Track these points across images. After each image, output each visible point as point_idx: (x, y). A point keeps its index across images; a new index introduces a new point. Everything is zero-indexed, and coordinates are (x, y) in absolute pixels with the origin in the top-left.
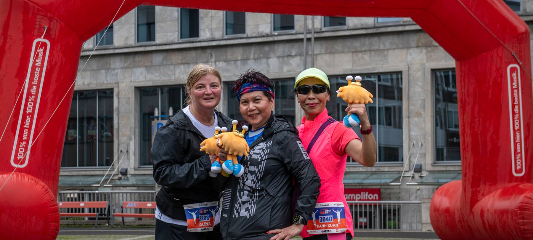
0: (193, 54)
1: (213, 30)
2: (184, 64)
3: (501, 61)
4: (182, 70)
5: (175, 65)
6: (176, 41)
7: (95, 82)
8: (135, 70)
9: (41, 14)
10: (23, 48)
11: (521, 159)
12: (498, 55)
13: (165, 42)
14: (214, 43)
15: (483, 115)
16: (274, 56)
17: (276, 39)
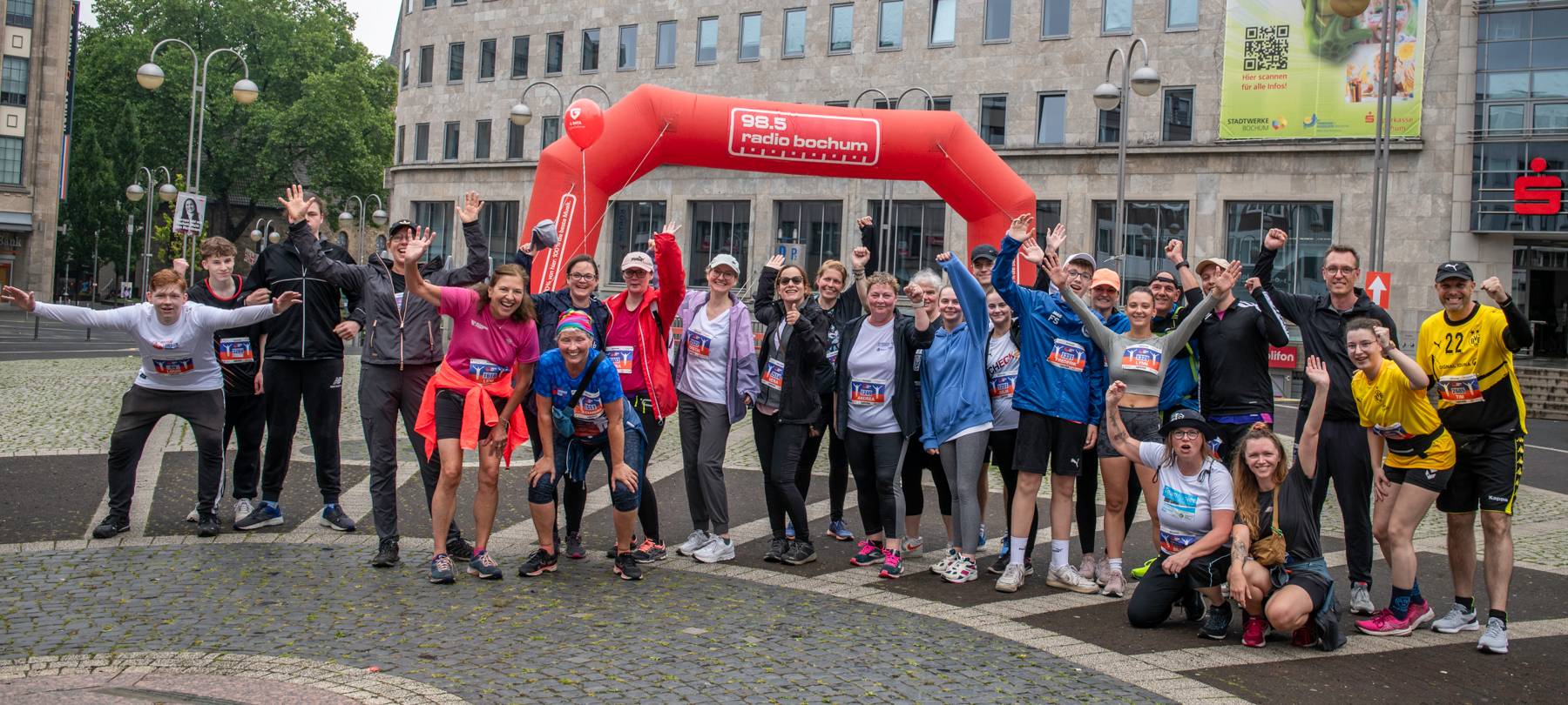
4: (825, 185)
7: (732, 192)
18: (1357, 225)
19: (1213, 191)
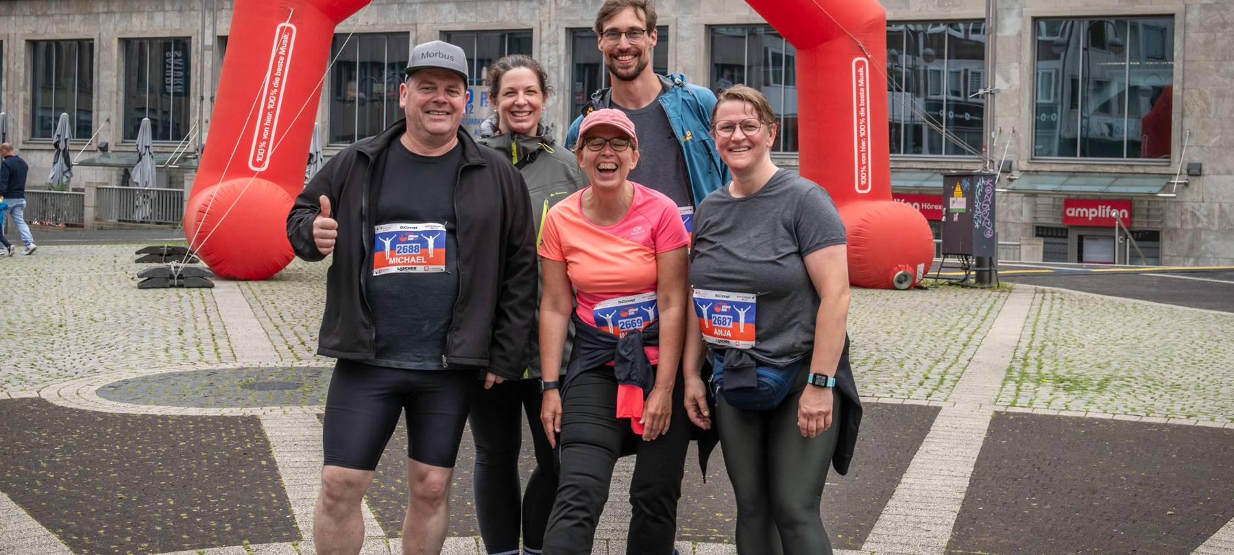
4: (508, 9)
7: (383, 22)
8: (441, 6)
11: (867, 172)
18: (1206, 43)
19: (1016, 7)
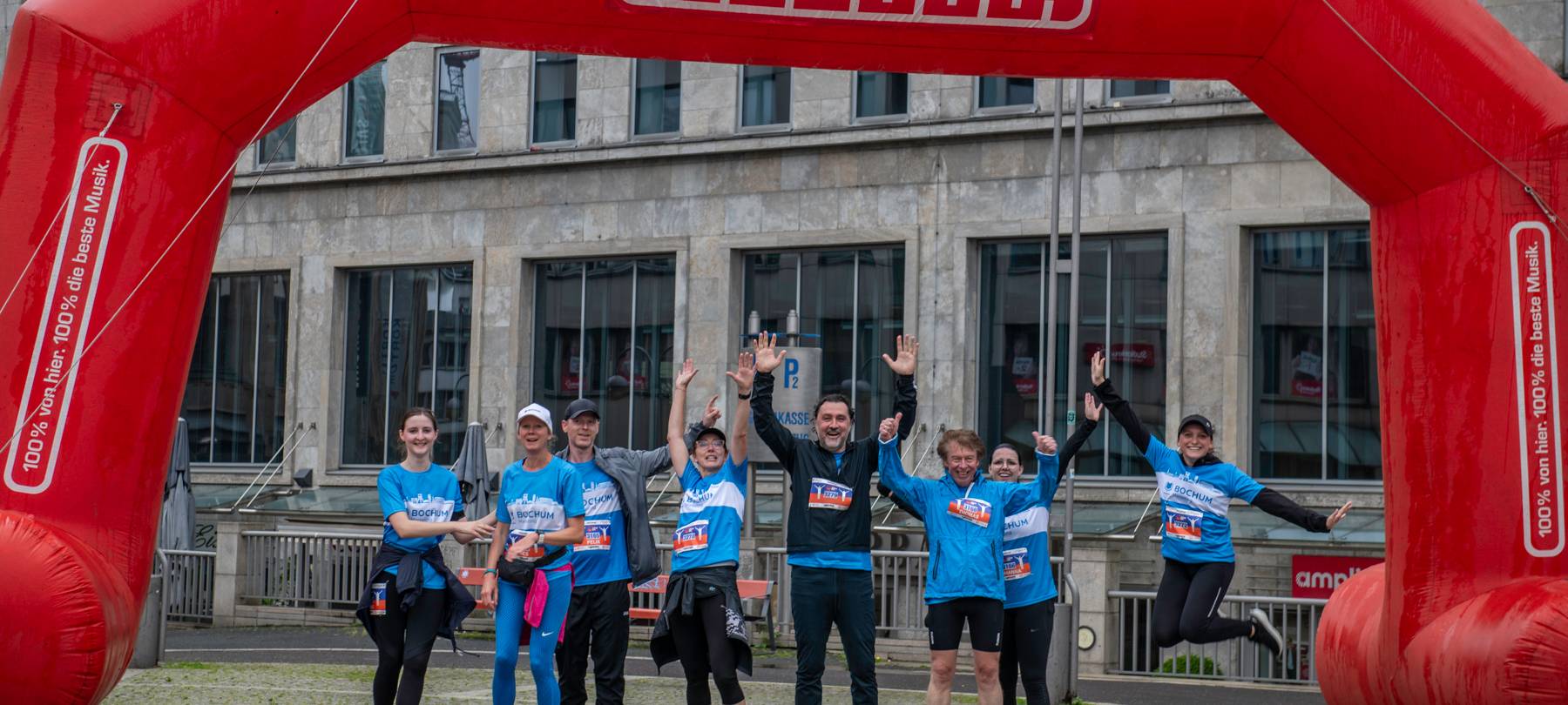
0: (890, 159)
1: (945, 92)
2: (863, 187)
3: (1491, 212)
5: (839, 189)
6: (846, 124)
7: (629, 235)
8: (733, 201)
9: (104, 68)
10: (54, 162)
12: (1480, 193)
13: (816, 127)
14: (946, 131)
15: (1435, 371)
16: (1111, 169)
17: (1115, 119)
